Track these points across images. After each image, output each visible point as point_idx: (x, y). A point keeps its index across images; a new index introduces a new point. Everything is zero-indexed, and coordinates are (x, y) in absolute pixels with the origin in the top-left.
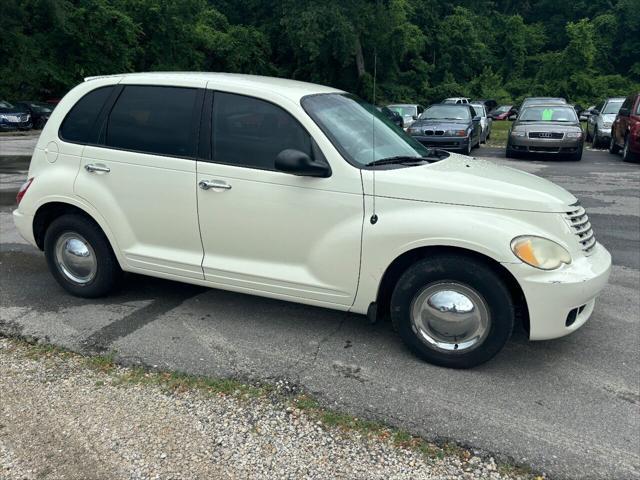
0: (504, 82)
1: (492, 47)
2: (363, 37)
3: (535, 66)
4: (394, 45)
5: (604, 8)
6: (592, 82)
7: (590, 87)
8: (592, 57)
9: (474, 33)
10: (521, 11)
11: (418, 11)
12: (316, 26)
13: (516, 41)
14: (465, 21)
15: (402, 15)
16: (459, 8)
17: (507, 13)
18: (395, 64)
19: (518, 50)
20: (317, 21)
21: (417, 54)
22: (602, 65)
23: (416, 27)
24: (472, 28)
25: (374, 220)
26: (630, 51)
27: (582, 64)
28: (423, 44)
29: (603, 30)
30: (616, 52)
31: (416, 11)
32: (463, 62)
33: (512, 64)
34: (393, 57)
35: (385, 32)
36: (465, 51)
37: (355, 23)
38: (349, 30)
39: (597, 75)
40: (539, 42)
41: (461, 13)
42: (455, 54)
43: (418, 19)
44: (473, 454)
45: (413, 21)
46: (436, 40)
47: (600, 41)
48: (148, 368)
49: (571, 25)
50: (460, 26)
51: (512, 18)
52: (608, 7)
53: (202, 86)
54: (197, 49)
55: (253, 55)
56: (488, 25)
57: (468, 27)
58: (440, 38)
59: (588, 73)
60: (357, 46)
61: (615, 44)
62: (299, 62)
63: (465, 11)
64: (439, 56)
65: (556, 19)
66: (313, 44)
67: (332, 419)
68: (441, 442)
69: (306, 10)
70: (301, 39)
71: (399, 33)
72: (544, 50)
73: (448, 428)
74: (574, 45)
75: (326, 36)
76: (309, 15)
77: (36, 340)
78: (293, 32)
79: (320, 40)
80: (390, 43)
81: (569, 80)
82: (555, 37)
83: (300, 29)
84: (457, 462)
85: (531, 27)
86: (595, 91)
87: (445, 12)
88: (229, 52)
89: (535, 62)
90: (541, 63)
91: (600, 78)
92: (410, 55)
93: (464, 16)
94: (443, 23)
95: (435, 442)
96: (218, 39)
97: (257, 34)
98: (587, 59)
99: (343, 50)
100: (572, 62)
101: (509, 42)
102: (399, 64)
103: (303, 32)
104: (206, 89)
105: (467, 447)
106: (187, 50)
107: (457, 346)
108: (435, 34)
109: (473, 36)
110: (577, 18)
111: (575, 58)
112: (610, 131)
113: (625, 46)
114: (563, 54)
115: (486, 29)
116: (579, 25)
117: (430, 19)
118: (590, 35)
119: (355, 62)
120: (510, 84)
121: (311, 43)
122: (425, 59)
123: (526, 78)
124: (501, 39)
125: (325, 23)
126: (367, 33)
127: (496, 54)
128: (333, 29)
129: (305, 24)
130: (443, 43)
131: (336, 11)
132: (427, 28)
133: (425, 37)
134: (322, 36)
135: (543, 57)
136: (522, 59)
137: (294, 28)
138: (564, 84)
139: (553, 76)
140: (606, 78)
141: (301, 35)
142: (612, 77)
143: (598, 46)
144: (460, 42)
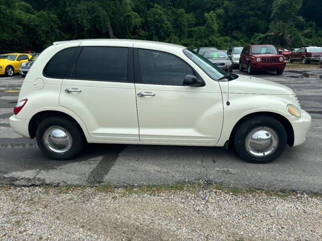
0: (180, 41)
1: (172, 24)
2: (111, 18)
3: (192, 33)
4: (127, 22)
5: (219, 6)
6: (217, 40)
7: (217, 43)
8: (216, 29)
9: (164, 17)
10: (183, 7)
11: (136, 6)
12: (87, 12)
13: (183, 21)
14: (159, 11)
15: (129, 8)
16: (156, 5)
17: (178, 8)
18: (128, 32)
19: (184, 25)
20: (87, 10)
21: (138, 27)
22: (220, 33)
23: (136, 14)
24: (163, 15)
25: (228, 103)
26: (231, 26)
27: (212, 32)
28: (140, 22)
29: (219, 16)
30: (225, 26)
31: (135, 5)
32: (161, 31)
33: (182, 32)
34: (127, 28)
35: (121, 16)
36: (161, 26)
37: (107, 11)
38: (104, 15)
39: (219, 37)
40: (193, 22)
41: (157, 8)
42: (156, 27)
43: (136, 9)
44: (297, 193)
45: (135, 11)
46: (147, 20)
47: (219, 22)
48: (133, 186)
49: (206, 14)
50: (157, 14)
51: (180, 10)
52: (220, 6)
53: (131, 46)
54: (17, 24)
55: (52, 27)
56: (170, 13)
57: (161, 14)
58: (148, 19)
59: (215, 36)
60: (109, 23)
61: (224, 23)
62: (76, 31)
63: (159, 7)
64: (148, 28)
65: (198, 11)
66: (86, 22)
67: (235, 191)
68: (283, 191)
69: (80, 3)
70: (79, 19)
71: (128, 16)
72: (196, 25)
73: (282, 185)
74: (209, 23)
75: (92, 17)
76: (82, 6)
77: (58, 184)
78: (74, 15)
79: (90, 19)
80: (125, 21)
81: (208, 39)
82: (199, 19)
83: (77, 13)
84: (293, 197)
85: (189, 15)
86: (219, 44)
87: (149, 7)
88: (38, 25)
89: (192, 31)
90: (195, 32)
91: (220, 38)
92: (135, 28)
93: (159, 9)
94: (149, 12)
95: (281, 191)
96: (30, 18)
97: (52, 15)
98: (215, 29)
99: (102, 25)
100: (209, 31)
101: (180, 22)
102: (130, 32)
103: (79, 15)
104: (133, 48)
105: (293, 191)
106: (12, 24)
107: (264, 154)
108: (146, 17)
109: (164, 18)
110: (208, 11)
111: (209, 29)
112: (238, 61)
113: (229, 24)
114: (205, 27)
115: (168, 15)
116: (210, 14)
117: (143, 10)
118: (214, 19)
119: (108, 31)
120: (182, 41)
121: (85, 21)
122: (143, 29)
123: (189, 38)
124: (176, 20)
125: (91, 11)
126: (112, 16)
127: (174, 27)
128: (96, 14)
129: (80, 10)
130: (150, 21)
131: (96, 5)
132: (141, 15)
133: (141, 19)
134: (90, 18)
135: (196, 29)
136: (186, 30)
137: (74, 13)
138: (206, 41)
139: (200, 37)
140: (223, 38)
141: (78, 17)
142: (225, 37)
143: (218, 23)
144: (158, 21)
